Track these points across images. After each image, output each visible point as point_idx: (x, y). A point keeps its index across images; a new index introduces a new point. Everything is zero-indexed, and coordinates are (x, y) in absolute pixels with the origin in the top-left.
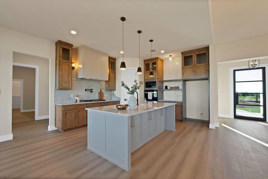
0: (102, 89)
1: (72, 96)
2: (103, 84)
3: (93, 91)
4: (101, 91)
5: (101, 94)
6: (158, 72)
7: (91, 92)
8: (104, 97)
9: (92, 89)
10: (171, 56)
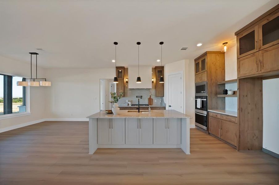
0: (151, 96)
1: (127, 101)
2: (153, 92)
3: (143, 97)
4: (150, 98)
5: (150, 100)
6: (207, 72)
7: (141, 98)
8: (153, 103)
9: (142, 96)
10: (227, 43)
